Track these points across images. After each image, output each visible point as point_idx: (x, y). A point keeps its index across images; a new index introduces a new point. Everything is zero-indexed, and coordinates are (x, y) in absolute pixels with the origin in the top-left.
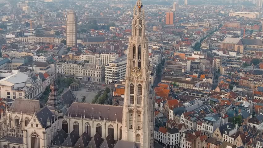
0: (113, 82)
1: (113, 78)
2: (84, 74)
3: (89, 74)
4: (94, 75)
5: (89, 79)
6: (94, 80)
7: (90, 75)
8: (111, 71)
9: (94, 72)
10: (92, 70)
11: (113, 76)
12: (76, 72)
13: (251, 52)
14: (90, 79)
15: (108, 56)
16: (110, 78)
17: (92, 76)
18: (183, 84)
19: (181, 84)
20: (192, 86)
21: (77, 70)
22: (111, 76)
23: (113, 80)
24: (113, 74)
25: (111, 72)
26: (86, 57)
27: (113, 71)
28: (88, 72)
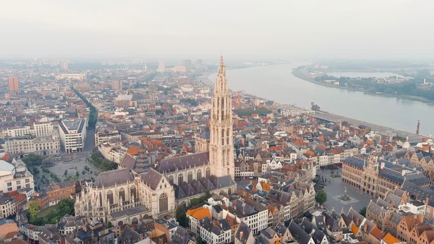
0: (78, 149)
1: (78, 145)
2: (37, 149)
3: (44, 148)
4: (51, 147)
5: (45, 153)
6: (52, 152)
7: (46, 148)
8: (75, 138)
9: (51, 144)
10: (47, 143)
11: (77, 143)
12: (25, 148)
13: (145, 105)
14: (47, 153)
15: (45, 126)
16: (73, 146)
17: (48, 148)
18: (154, 135)
19: (152, 136)
20: (162, 135)
21: (26, 147)
22: (75, 144)
23: (78, 147)
24: (77, 141)
25: (75, 140)
26: (16, 131)
27: (77, 138)
28: (42, 146)
